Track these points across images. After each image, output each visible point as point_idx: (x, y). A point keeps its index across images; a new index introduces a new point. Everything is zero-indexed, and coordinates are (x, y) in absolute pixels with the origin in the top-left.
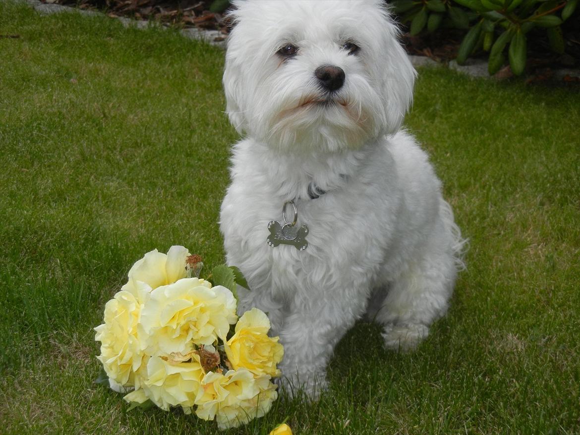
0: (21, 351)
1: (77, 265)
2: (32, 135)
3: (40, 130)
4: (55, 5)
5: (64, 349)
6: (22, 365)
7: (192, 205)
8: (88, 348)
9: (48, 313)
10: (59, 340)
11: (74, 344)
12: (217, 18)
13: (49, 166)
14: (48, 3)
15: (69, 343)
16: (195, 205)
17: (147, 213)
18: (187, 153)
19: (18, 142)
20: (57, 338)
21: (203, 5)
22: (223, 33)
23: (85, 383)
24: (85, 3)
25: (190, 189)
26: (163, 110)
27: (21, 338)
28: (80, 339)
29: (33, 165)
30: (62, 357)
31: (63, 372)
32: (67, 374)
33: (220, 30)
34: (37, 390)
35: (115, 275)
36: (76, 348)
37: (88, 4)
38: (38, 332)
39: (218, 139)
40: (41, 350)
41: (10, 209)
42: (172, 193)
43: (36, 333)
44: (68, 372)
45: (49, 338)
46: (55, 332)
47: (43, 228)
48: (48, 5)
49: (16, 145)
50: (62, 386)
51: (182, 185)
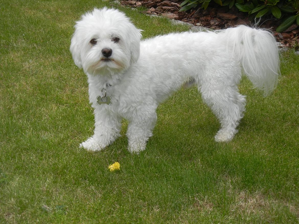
0: (182, 202)
1: (208, 163)
2: (189, 96)
3: (192, 93)
4: (200, 27)
5: (201, 202)
6: (182, 209)
7: (263, 136)
8: (211, 203)
9: (194, 185)
10: (199, 198)
11: (205, 200)
12: (279, 35)
13: (196, 112)
14: (197, 25)
15: (203, 200)
16: (264, 136)
17: (241, 138)
18: (261, 109)
19: (182, 99)
20: (198, 197)
21: (273, 28)
22: (282, 44)
23: (210, 220)
24: (215, 26)
25: (262, 127)
26: (250, 85)
27: (182, 196)
28: (208, 199)
29: (188, 111)
30: (200, 206)
31: (200, 214)
32: (202, 215)
33: (281, 42)
34: (188, 222)
35: (225, 169)
36: (206, 203)
37: (216, 27)
38: (190, 194)
39: (277, 102)
40: (190, 202)
41: (178, 133)
42: (253, 129)
43: (188, 194)
44: (203, 214)
45: (194, 197)
46: (197, 194)
47: (193, 143)
48: (197, 27)
49: (181, 101)
50: (200, 220)
51: (258, 125)
